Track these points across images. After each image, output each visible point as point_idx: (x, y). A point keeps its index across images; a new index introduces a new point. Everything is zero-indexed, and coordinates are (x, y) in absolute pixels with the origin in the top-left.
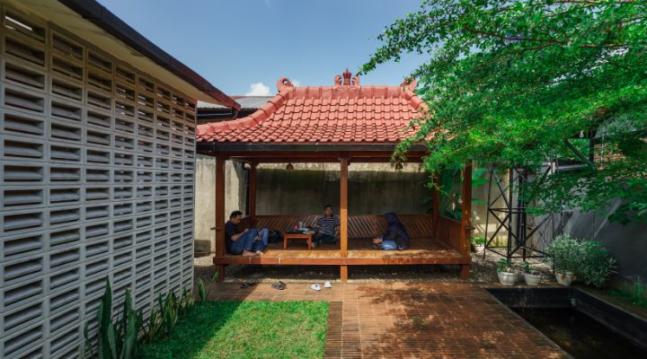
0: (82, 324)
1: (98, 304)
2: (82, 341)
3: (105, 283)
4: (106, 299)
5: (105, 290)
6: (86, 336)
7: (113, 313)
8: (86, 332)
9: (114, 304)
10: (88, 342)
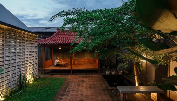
0: (16, 79)
1: (19, 76)
2: (16, 82)
3: (20, 72)
4: (20, 75)
5: (20, 73)
6: (17, 81)
7: (22, 78)
8: (17, 80)
9: (22, 76)
10: (17, 82)
